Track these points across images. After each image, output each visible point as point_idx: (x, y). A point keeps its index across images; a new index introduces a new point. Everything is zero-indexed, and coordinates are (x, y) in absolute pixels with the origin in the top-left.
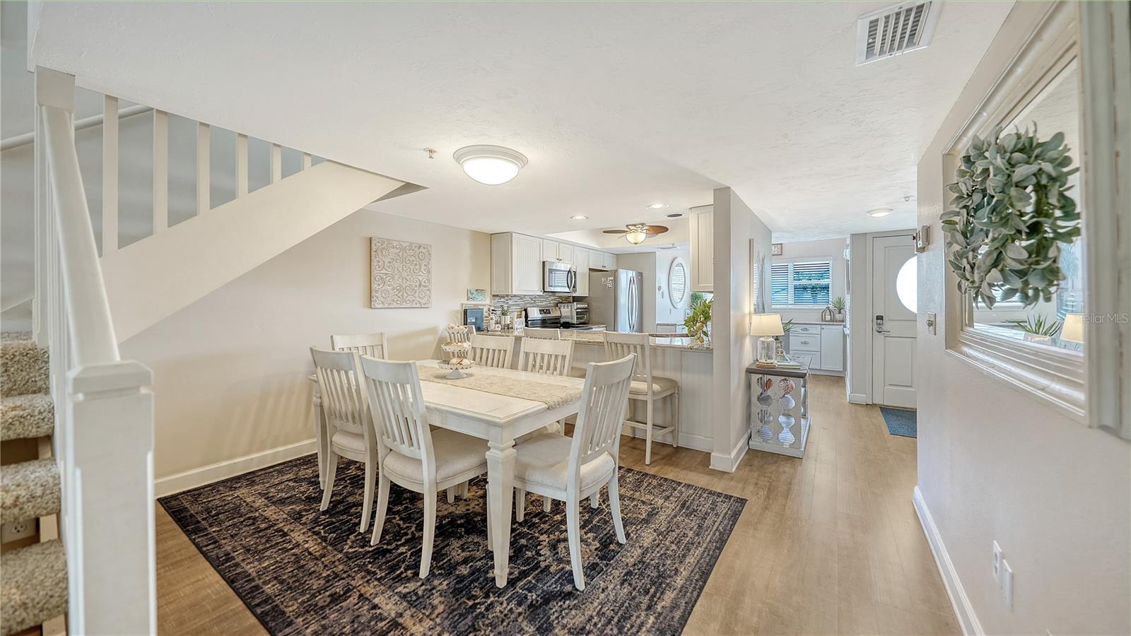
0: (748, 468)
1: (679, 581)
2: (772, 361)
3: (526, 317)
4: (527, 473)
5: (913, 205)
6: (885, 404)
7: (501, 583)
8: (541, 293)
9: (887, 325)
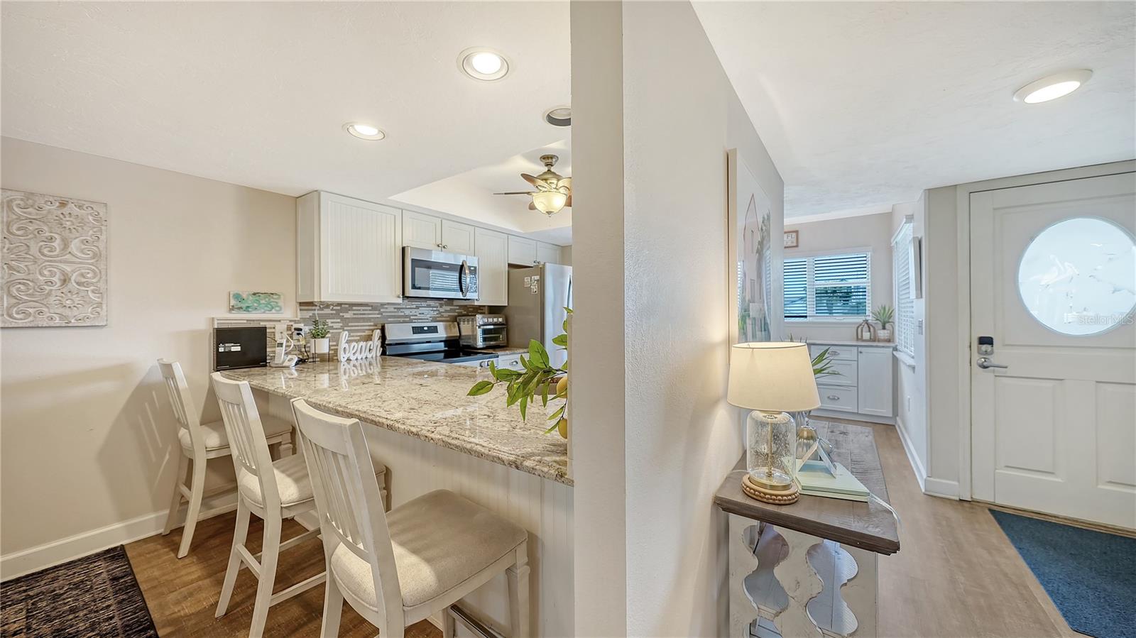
3: (383, 337)
6: (998, 502)
8: (400, 301)
9: (999, 354)
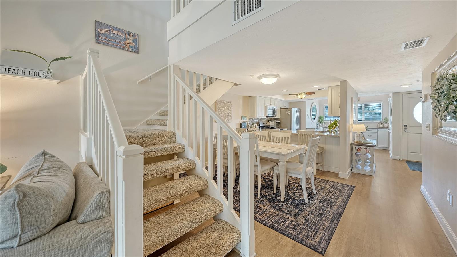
0: (353, 178)
1: (338, 204)
2: (361, 141)
3: (259, 126)
4: (288, 170)
5: (421, 83)
6: (408, 160)
7: (283, 200)
8: (265, 117)
9: (409, 129)
